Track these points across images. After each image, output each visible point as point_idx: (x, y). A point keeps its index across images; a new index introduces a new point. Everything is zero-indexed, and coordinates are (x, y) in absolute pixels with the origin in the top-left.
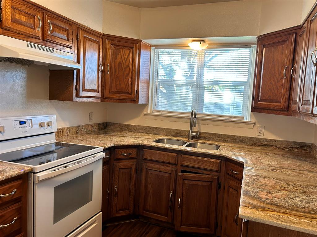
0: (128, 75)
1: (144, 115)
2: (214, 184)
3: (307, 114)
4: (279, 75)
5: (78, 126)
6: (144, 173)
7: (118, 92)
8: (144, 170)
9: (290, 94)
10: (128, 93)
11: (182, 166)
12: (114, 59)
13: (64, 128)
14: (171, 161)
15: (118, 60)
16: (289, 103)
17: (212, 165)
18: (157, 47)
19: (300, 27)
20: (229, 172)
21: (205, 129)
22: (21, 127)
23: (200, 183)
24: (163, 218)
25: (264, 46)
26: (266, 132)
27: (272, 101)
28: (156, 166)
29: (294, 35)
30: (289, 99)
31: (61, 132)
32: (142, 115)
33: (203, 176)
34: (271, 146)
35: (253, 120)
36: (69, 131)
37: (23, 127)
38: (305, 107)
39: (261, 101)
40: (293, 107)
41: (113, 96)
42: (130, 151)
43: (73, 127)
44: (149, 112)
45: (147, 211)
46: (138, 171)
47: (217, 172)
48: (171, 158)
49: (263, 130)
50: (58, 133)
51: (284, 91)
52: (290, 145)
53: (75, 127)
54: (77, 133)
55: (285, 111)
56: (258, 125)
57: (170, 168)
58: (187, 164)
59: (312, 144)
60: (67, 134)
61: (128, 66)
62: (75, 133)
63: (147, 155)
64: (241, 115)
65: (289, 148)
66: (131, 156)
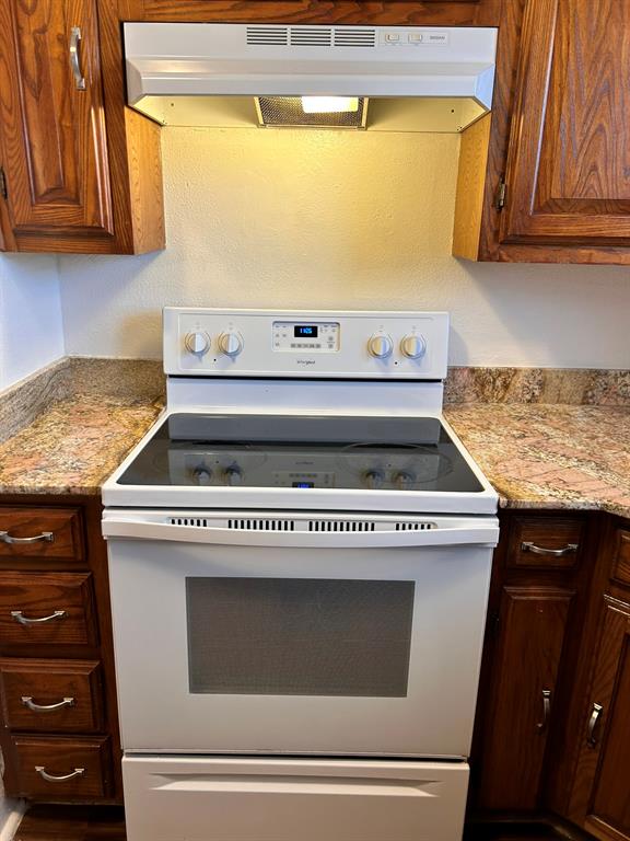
5: (598, 373)
13: (516, 371)
22: (299, 346)
31: (498, 383)
36: (542, 385)
37: (306, 346)
43: (565, 371)
50: (483, 386)
53: (577, 372)
54: (584, 398)
60: (528, 397)
62: (578, 398)
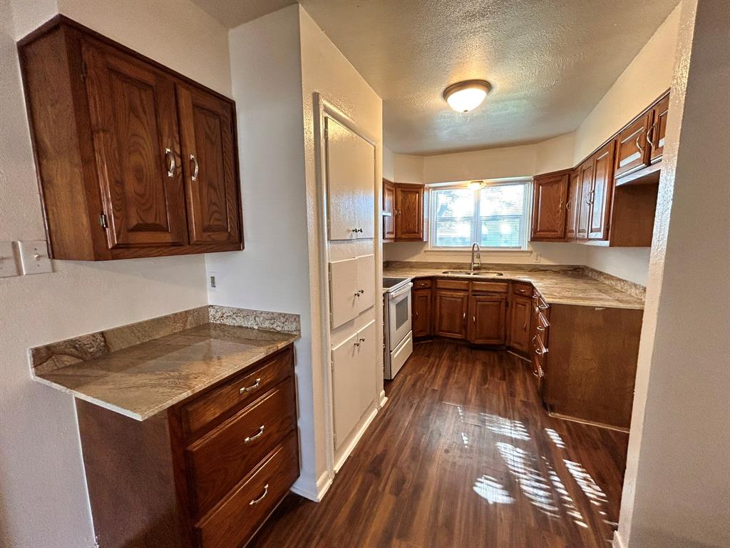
0: (415, 216)
1: (425, 252)
2: (503, 304)
3: (583, 239)
4: (556, 209)
6: (438, 300)
7: (407, 232)
8: (438, 298)
9: (566, 225)
10: (415, 233)
11: (473, 291)
12: (403, 204)
14: (463, 288)
15: (407, 205)
16: (565, 232)
17: (500, 288)
18: (435, 188)
19: (573, 170)
20: (517, 292)
21: (485, 260)
23: (491, 303)
24: (458, 336)
25: (540, 185)
26: (542, 259)
27: (549, 231)
28: (449, 293)
29: (567, 175)
30: (565, 229)
32: (423, 251)
33: (494, 297)
34: (547, 270)
35: (530, 249)
38: (582, 234)
39: (540, 231)
40: (569, 235)
41: (404, 236)
42: (426, 282)
44: (429, 249)
45: (443, 331)
46: (434, 298)
47: (505, 293)
48: (463, 285)
49: (539, 258)
51: (560, 222)
52: (565, 269)
55: (562, 238)
56: (534, 253)
57: (462, 294)
58: (478, 289)
59: (585, 266)
61: (415, 209)
63: (441, 284)
64: (517, 245)
65: (564, 271)
66: (427, 286)
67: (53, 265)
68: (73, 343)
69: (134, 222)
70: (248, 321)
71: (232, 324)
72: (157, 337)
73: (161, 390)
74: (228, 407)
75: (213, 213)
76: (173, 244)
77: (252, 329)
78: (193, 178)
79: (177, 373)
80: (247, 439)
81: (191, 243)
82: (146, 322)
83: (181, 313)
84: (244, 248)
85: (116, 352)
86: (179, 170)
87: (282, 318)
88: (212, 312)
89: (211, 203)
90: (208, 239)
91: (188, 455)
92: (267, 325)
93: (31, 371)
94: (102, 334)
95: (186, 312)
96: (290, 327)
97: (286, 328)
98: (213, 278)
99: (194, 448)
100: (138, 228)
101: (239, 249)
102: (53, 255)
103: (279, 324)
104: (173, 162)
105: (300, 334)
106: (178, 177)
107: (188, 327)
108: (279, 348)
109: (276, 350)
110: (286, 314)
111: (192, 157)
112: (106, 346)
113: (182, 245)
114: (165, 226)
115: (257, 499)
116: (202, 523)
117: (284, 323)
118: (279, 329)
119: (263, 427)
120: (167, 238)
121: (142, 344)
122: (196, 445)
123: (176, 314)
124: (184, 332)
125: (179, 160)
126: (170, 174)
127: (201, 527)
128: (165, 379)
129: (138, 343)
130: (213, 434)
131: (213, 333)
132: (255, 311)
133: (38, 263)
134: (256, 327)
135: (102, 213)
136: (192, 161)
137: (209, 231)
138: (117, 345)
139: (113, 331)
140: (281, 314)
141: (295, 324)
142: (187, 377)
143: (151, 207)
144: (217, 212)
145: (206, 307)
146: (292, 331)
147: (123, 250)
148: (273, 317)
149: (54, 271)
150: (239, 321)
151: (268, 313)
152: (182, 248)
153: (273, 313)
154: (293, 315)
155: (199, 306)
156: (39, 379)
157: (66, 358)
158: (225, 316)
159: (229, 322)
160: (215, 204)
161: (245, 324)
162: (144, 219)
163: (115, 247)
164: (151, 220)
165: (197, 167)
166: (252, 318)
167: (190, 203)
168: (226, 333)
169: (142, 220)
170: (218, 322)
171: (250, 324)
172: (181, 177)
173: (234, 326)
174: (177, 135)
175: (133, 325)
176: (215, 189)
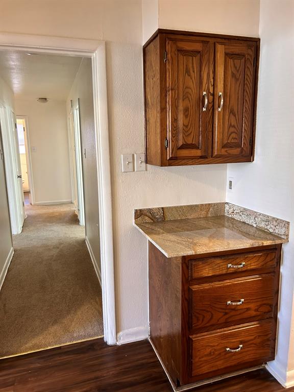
67: (146, 166)
68: (150, 210)
69: (180, 143)
70: (250, 219)
71: (239, 220)
72: (190, 217)
73: (181, 246)
74: (217, 273)
75: (232, 133)
76: (201, 157)
77: (252, 226)
78: (219, 110)
79: (191, 240)
80: (229, 302)
81: (214, 156)
82: (185, 206)
83: (206, 205)
84: (253, 160)
85: (167, 221)
86: (211, 105)
87: (274, 222)
88: (227, 207)
89: (230, 126)
90: (226, 153)
91: (190, 290)
92: (262, 225)
93: (134, 220)
94: (163, 208)
95: (209, 204)
96: (280, 231)
97: (277, 231)
98: (231, 182)
99: (194, 288)
100: (183, 147)
101: (250, 161)
102: (147, 162)
103: (272, 226)
104: (206, 100)
105: (288, 239)
106: (209, 110)
107: (209, 215)
108: (265, 244)
109: (261, 245)
110: (278, 219)
111: (221, 94)
112: (164, 216)
113: (207, 158)
114: (197, 145)
115: (233, 349)
116: (194, 337)
117: (275, 226)
118: (271, 230)
119: (243, 300)
120: (198, 153)
121: (181, 220)
122: (195, 287)
123: (202, 205)
124: (206, 218)
125: (211, 97)
126: (204, 109)
127: (194, 339)
128: (184, 242)
129: (179, 218)
130: (206, 286)
131: (226, 224)
132: (256, 212)
133: (141, 165)
134: (255, 226)
135: (166, 139)
136: (220, 97)
137: (227, 147)
138: (169, 217)
139: (167, 208)
140: (274, 218)
141: (284, 229)
142: (195, 244)
143: (191, 132)
144: (234, 132)
145: (223, 203)
146: (281, 235)
147: (174, 161)
148: (268, 220)
149: (146, 170)
150: (244, 218)
151: (264, 216)
152: (206, 160)
153: (268, 217)
154: (284, 221)
155: (219, 202)
156: (136, 226)
157: (147, 218)
158: (235, 212)
159: (237, 217)
160: (234, 126)
161: (248, 221)
162: (186, 141)
163: (170, 159)
164: (190, 142)
165: (222, 100)
166: (252, 218)
167: (215, 127)
168: (234, 226)
169: (185, 142)
170: (230, 216)
171: (251, 221)
172: (211, 110)
173: (240, 221)
174: (212, 80)
175: (178, 207)
176: (235, 116)
